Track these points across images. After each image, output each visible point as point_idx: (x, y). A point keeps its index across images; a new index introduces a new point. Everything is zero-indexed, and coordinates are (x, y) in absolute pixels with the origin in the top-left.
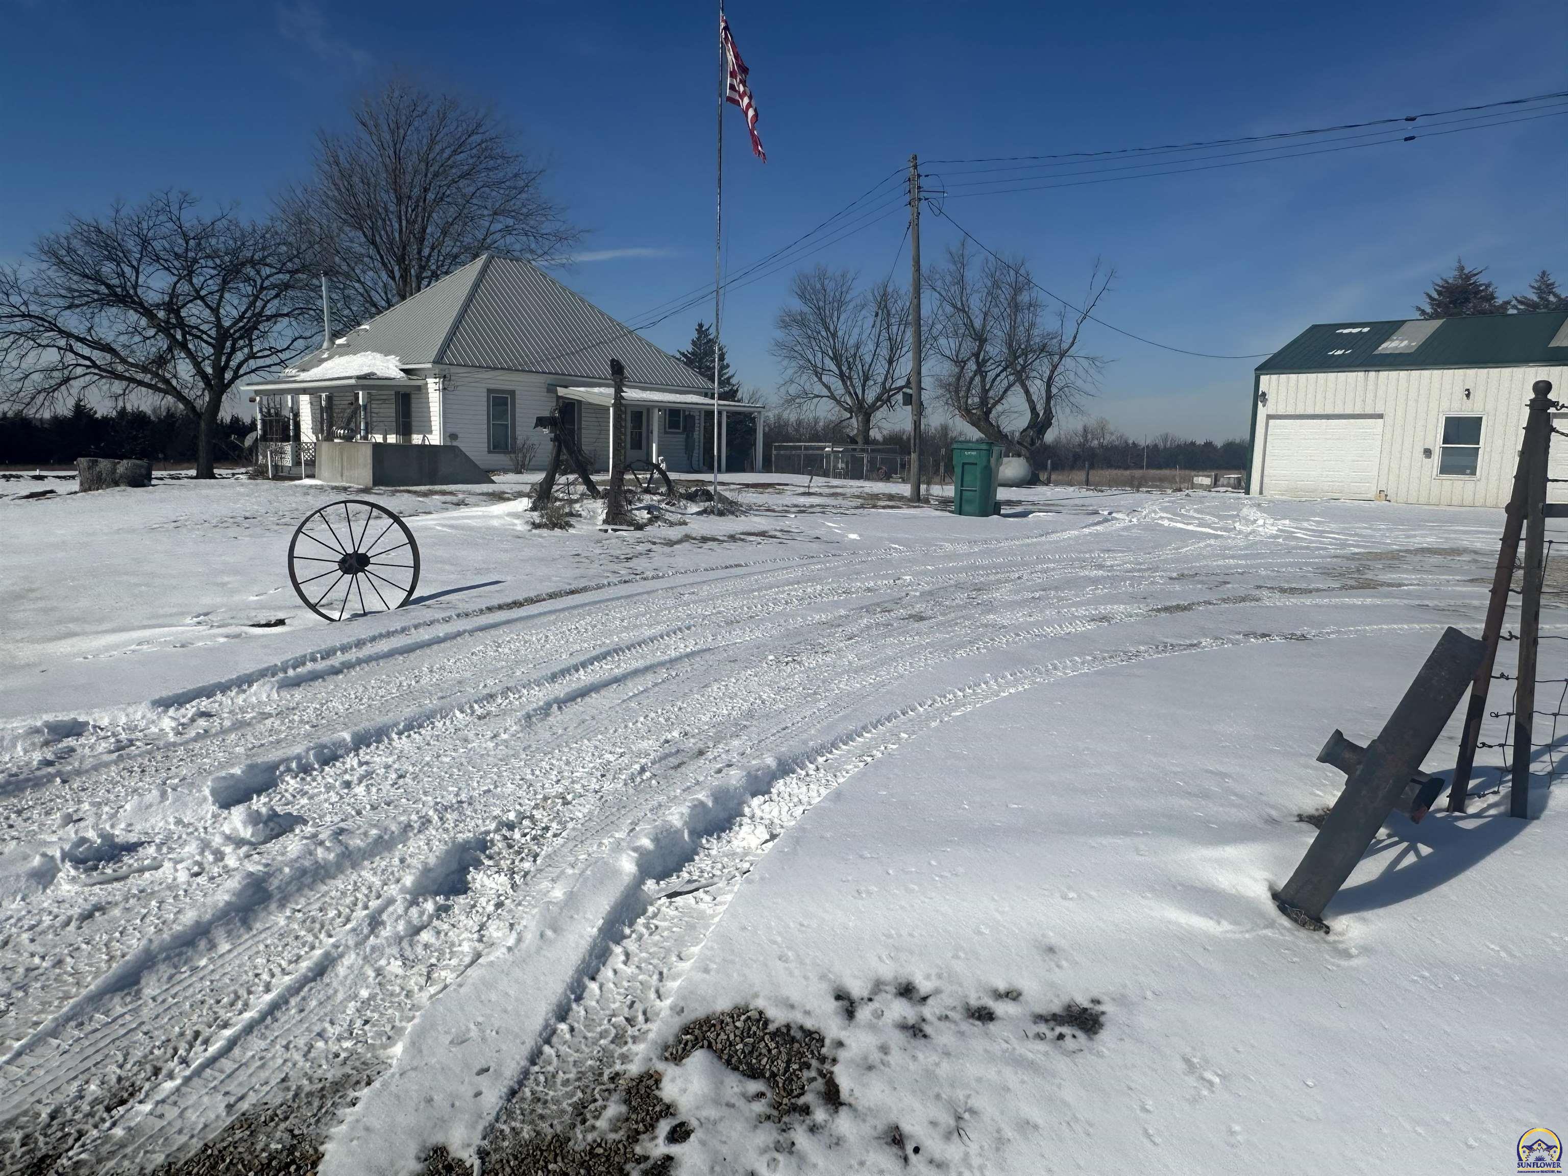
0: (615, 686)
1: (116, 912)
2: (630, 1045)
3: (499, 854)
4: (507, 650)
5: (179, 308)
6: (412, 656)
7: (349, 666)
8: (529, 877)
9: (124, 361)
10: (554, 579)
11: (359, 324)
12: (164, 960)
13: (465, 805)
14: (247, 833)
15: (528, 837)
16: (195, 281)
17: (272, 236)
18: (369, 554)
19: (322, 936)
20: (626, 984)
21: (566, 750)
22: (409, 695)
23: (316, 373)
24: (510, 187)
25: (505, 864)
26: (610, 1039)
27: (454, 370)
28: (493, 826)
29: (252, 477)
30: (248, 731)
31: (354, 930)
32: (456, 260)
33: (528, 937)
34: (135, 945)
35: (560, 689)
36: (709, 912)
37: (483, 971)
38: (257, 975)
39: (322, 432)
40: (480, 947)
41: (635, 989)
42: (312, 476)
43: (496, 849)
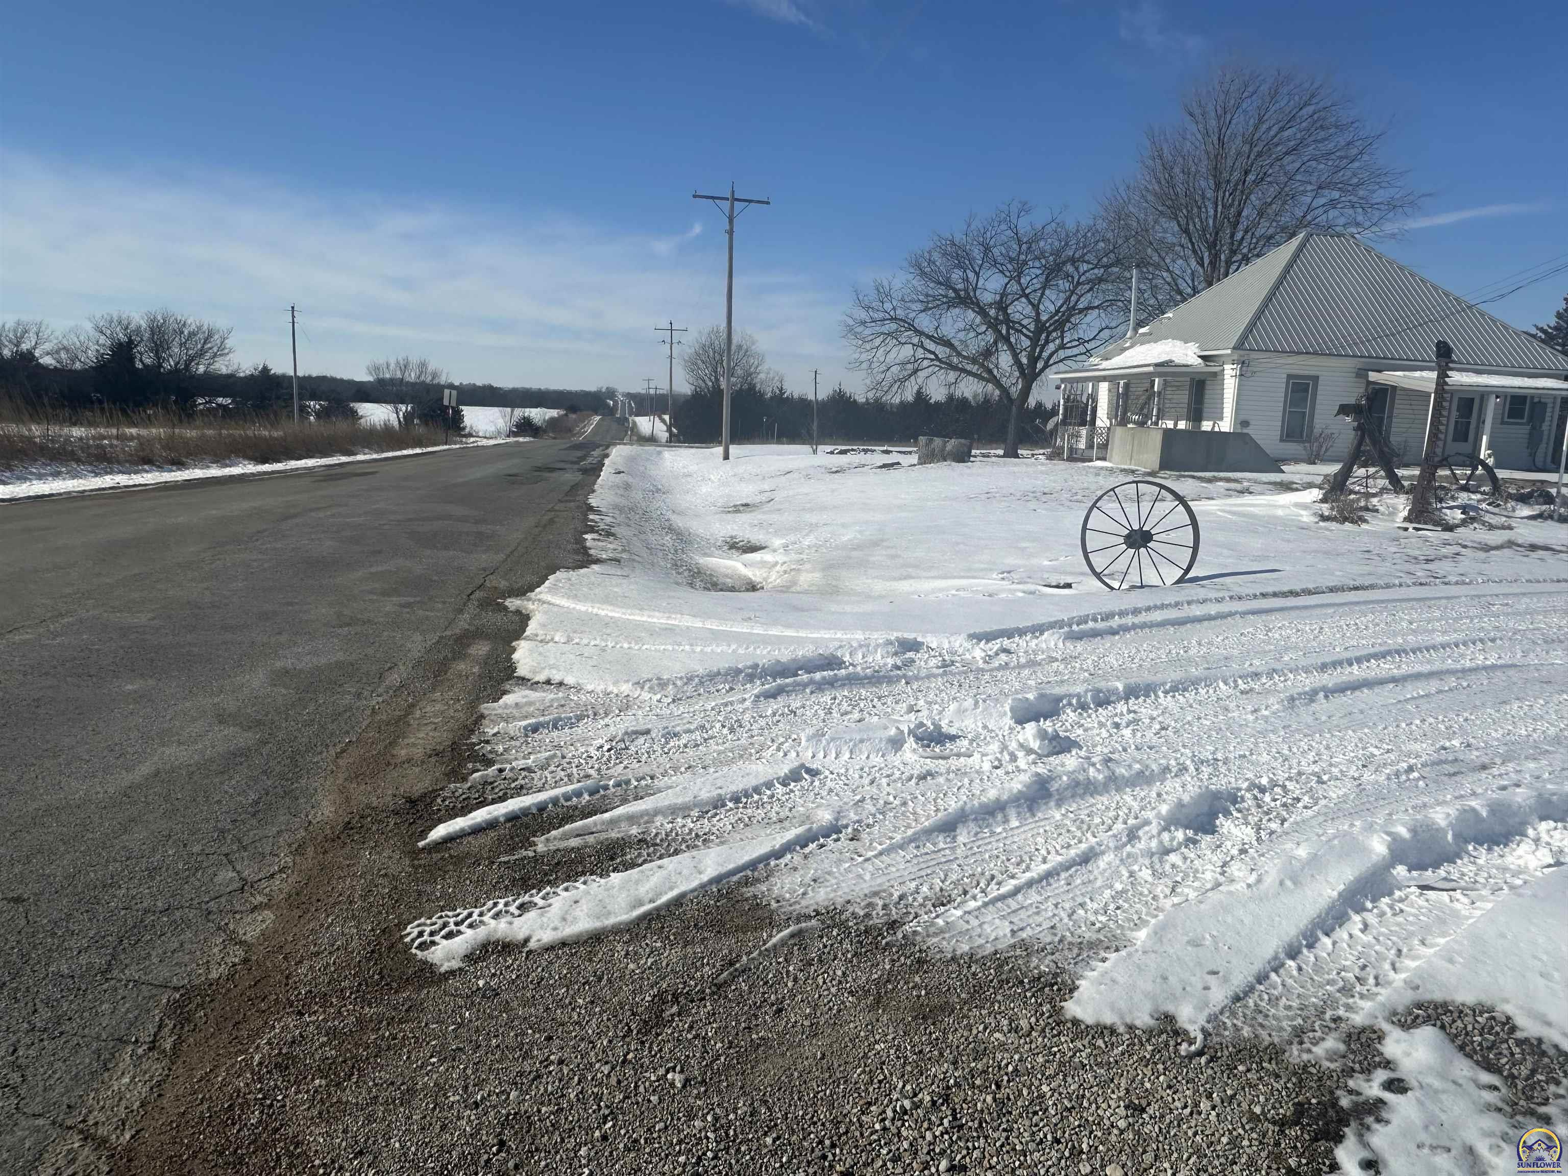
0: (1391, 686)
1: (941, 780)
2: (1357, 999)
3: (1248, 810)
4: (1277, 636)
5: (1007, 306)
6: (1183, 629)
7: (1126, 629)
8: (1274, 836)
9: (959, 354)
10: (1338, 573)
11: (1164, 313)
12: (974, 820)
13: (1220, 763)
14: (1035, 745)
15: (1278, 803)
16: (1022, 281)
17: (1093, 234)
18: (1153, 532)
19: (1089, 835)
20: (1360, 948)
21: (1328, 736)
22: (1175, 662)
23: (1117, 361)
24: (1341, 158)
25: (1252, 820)
26: (1337, 987)
27: (1254, 355)
28: (1245, 785)
29: (1050, 457)
30: (1037, 668)
31: (1115, 836)
32: (1270, 241)
33: (1268, 880)
34: (953, 805)
35: (1329, 679)
36: (1464, 913)
37: (1222, 897)
38: (1037, 850)
39: (1116, 419)
40: (1222, 879)
41: (1370, 955)
42: (1104, 459)
43: (1246, 805)
